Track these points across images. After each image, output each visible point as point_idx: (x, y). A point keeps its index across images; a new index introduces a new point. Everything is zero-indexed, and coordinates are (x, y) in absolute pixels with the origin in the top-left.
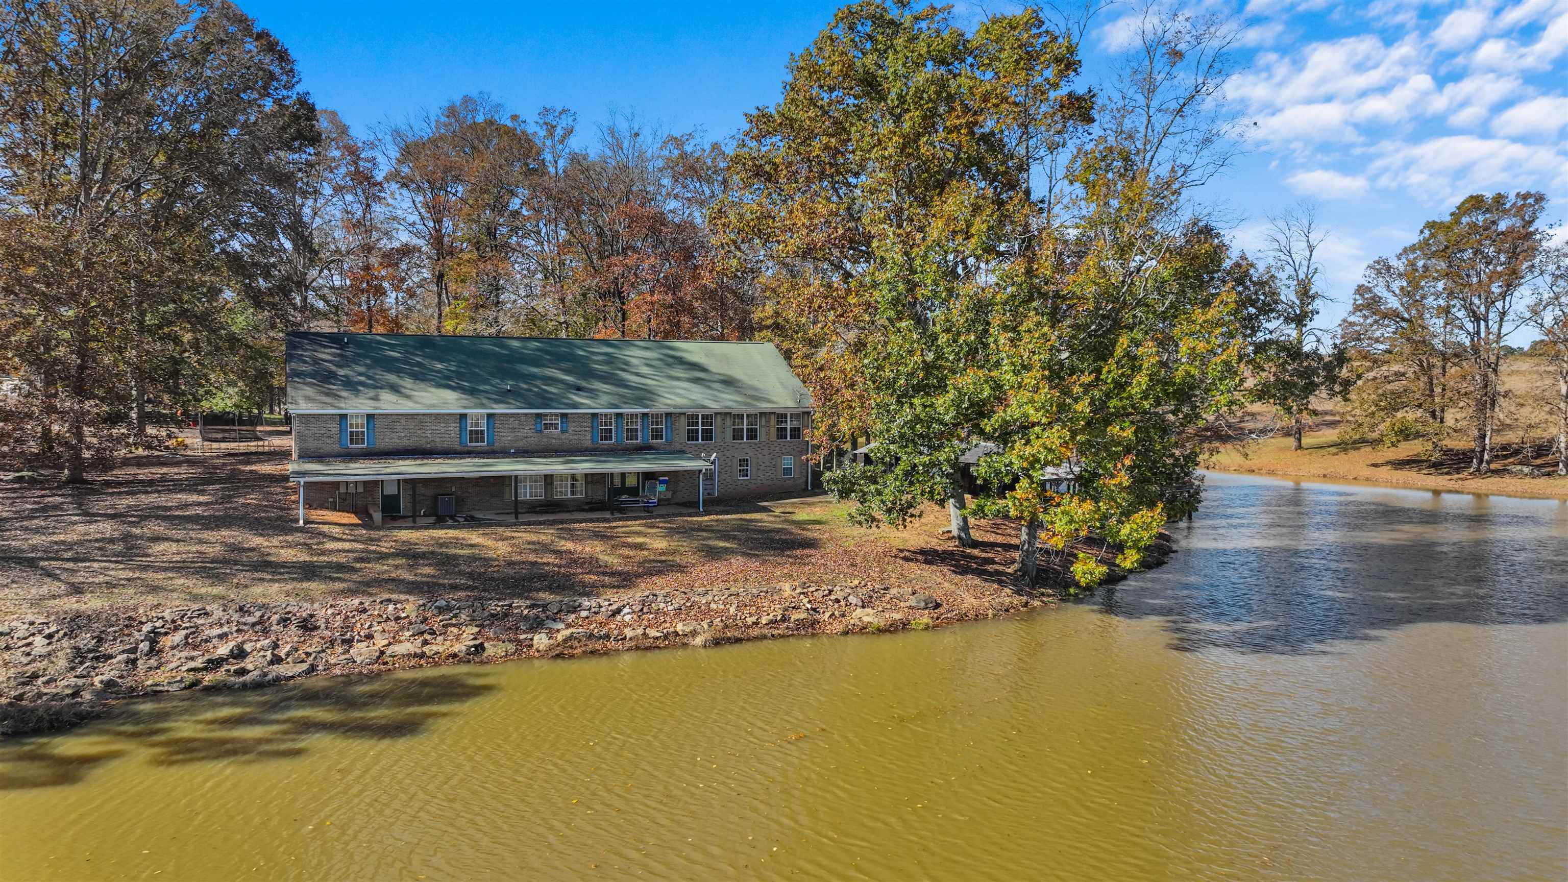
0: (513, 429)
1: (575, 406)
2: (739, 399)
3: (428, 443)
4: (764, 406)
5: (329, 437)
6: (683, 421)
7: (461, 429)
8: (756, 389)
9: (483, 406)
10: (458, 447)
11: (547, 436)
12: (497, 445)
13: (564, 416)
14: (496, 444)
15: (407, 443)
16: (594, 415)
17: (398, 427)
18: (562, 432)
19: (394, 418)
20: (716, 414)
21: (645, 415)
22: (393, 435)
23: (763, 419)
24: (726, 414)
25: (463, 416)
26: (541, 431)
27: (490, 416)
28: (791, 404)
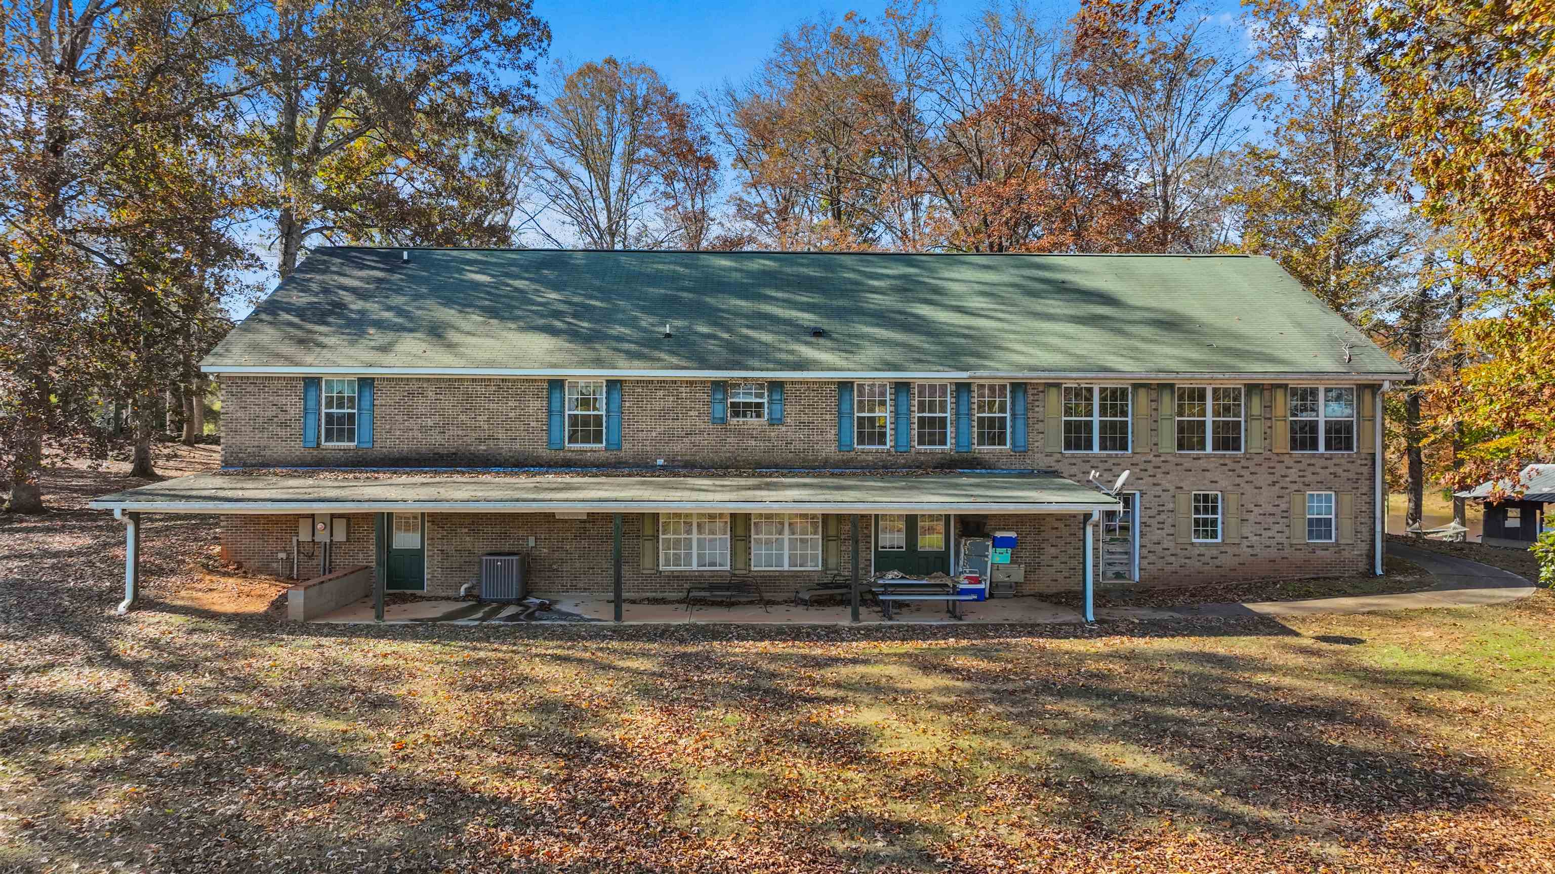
0: (663, 415)
1: (801, 365)
2: (1194, 355)
3: (480, 440)
4: (1257, 370)
5: (284, 425)
6: (1054, 403)
7: (550, 412)
8: (1237, 337)
9: (599, 363)
10: (543, 451)
11: (740, 433)
12: (628, 450)
13: (776, 386)
14: (626, 446)
15: (436, 441)
16: (845, 386)
17: (421, 405)
18: (772, 422)
19: (414, 386)
20: (1136, 387)
21: (962, 388)
22: (411, 423)
23: (1256, 402)
24: (1162, 387)
25: (556, 385)
26: (723, 421)
27: (613, 384)
28: (1327, 364)
